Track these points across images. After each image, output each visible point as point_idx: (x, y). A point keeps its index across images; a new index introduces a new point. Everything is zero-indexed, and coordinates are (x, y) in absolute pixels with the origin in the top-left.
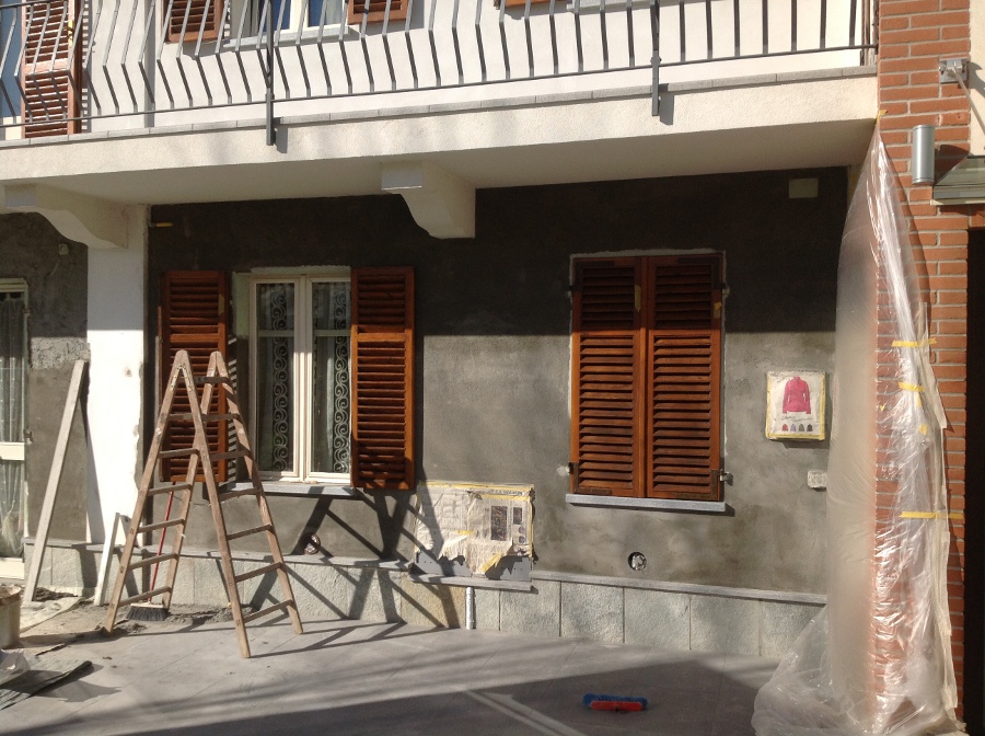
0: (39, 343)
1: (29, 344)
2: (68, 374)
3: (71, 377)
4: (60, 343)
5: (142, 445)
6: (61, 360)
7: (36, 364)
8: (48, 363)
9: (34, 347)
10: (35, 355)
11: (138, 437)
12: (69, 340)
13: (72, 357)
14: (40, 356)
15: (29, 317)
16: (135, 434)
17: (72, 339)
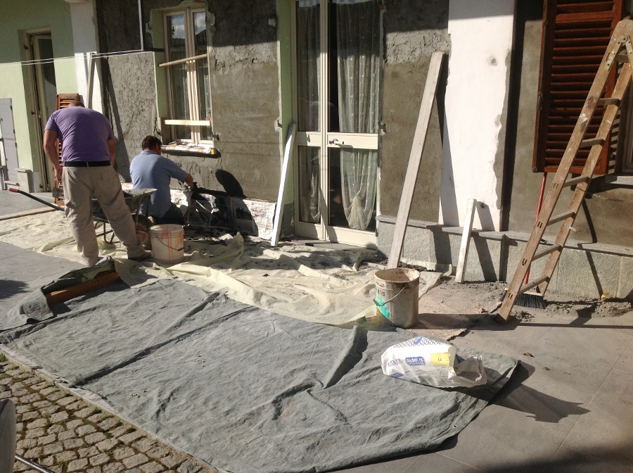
0: (394, 39)
1: (385, 40)
2: (425, 67)
3: (427, 70)
4: (416, 37)
5: (504, 136)
6: (417, 53)
7: (391, 59)
8: (404, 57)
9: (389, 43)
10: (389, 51)
11: (500, 126)
12: (426, 34)
13: (430, 49)
14: (395, 51)
15: (385, 14)
16: (497, 124)
17: (429, 31)
